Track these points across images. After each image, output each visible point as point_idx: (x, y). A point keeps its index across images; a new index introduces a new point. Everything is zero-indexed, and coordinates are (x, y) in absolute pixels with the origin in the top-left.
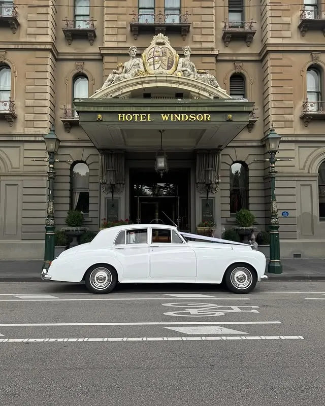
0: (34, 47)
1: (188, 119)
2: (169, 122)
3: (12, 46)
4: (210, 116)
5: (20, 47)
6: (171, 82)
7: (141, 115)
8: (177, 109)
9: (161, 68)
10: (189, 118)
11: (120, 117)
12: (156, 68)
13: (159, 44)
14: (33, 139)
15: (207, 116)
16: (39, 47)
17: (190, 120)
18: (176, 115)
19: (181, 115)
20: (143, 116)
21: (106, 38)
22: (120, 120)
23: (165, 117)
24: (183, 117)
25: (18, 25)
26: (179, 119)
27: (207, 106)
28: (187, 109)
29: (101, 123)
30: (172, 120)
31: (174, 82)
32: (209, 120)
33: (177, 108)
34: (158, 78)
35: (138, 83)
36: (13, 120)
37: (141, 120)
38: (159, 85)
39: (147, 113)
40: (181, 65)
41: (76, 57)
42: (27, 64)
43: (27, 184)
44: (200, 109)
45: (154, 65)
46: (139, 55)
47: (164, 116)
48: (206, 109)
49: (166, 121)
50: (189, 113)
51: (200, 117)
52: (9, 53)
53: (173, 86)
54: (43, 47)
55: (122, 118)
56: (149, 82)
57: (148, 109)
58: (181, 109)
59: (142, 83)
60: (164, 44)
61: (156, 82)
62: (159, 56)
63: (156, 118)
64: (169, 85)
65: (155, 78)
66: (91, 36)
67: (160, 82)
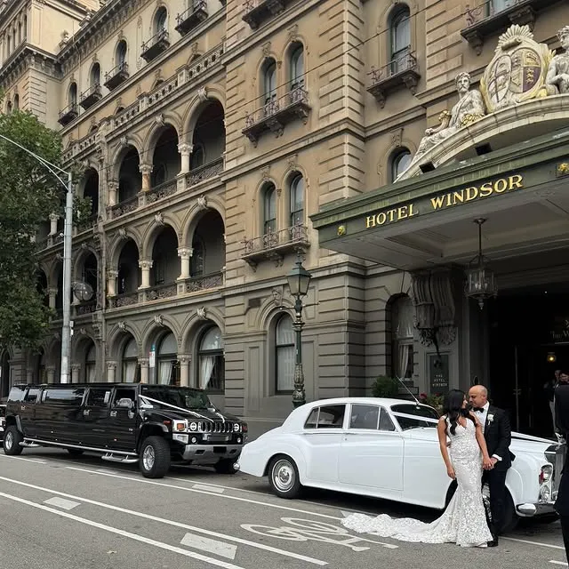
0: (326, 135)
1: (479, 194)
2: (444, 209)
3: (302, 145)
4: (520, 178)
5: (311, 141)
6: (527, 115)
7: (400, 209)
8: (456, 183)
9: (510, 94)
10: (480, 191)
11: (368, 221)
12: (500, 98)
13: (506, 48)
14: (327, 273)
15: (515, 179)
16: (331, 132)
17: (481, 195)
18: (456, 194)
19: (465, 192)
20: (402, 210)
21: (429, 74)
22: (368, 226)
23: (437, 203)
24: (469, 195)
25: (309, 109)
26: (461, 199)
27: (512, 160)
28: (474, 178)
29: (345, 238)
30: (449, 204)
31: (534, 113)
32: (518, 185)
33: (455, 180)
34: (499, 117)
35: (464, 140)
36: (305, 251)
37: (400, 217)
38: (504, 128)
39: (407, 203)
40: (554, 70)
41: (390, 125)
42: (321, 163)
43: (324, 340)
44: (499, 170)
45: (497, 92)
46: (475, 86)
47: (435, 200)
48: (511, 166)
49: (439, 210)
50: (478, 183)
51: (500, 186)
52: (301, 155)
53: (531, 122)
54: (336, 130)
55: (371, 223)
56: (484, 130)
57: (408, 197)
58: (463, 181)
59: (472, 136)
60: (519, 44)
61: (498, 126)
62: (505, 73)
63: (421, 207)
64: (524, 122)
65: (493, 120)
66: (409, 81)
67: (507, 122)
